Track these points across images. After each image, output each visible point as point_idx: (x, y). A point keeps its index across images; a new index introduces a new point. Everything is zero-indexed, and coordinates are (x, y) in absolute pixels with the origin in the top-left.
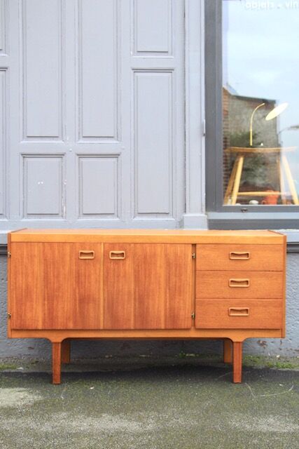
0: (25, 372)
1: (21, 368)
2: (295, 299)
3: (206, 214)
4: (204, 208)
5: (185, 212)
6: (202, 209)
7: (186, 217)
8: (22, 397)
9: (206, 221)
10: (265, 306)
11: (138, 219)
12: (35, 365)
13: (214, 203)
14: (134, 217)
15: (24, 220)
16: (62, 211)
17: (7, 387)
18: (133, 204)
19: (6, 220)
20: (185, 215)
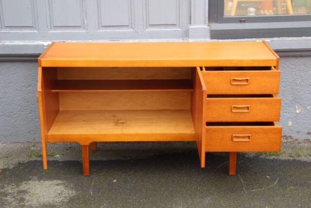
0: (61, 160)
1: (58, 156)
2: (283, 95)
3: (209, 26)
4: (207, 20)
5: (191, 23)
6: (205, 21)
7: (191, 28)
8: (59, 192)
9: (209, 31)
10: (265, 133)
11: (150, 29)
12: (68, 151)
13: (215, 15)
14: (146, 29)
15: (51, 31)
16: (84, 24)
17: (47, 180)
18: (145, 17)
19: (36, 32)
20: (191, 27)
